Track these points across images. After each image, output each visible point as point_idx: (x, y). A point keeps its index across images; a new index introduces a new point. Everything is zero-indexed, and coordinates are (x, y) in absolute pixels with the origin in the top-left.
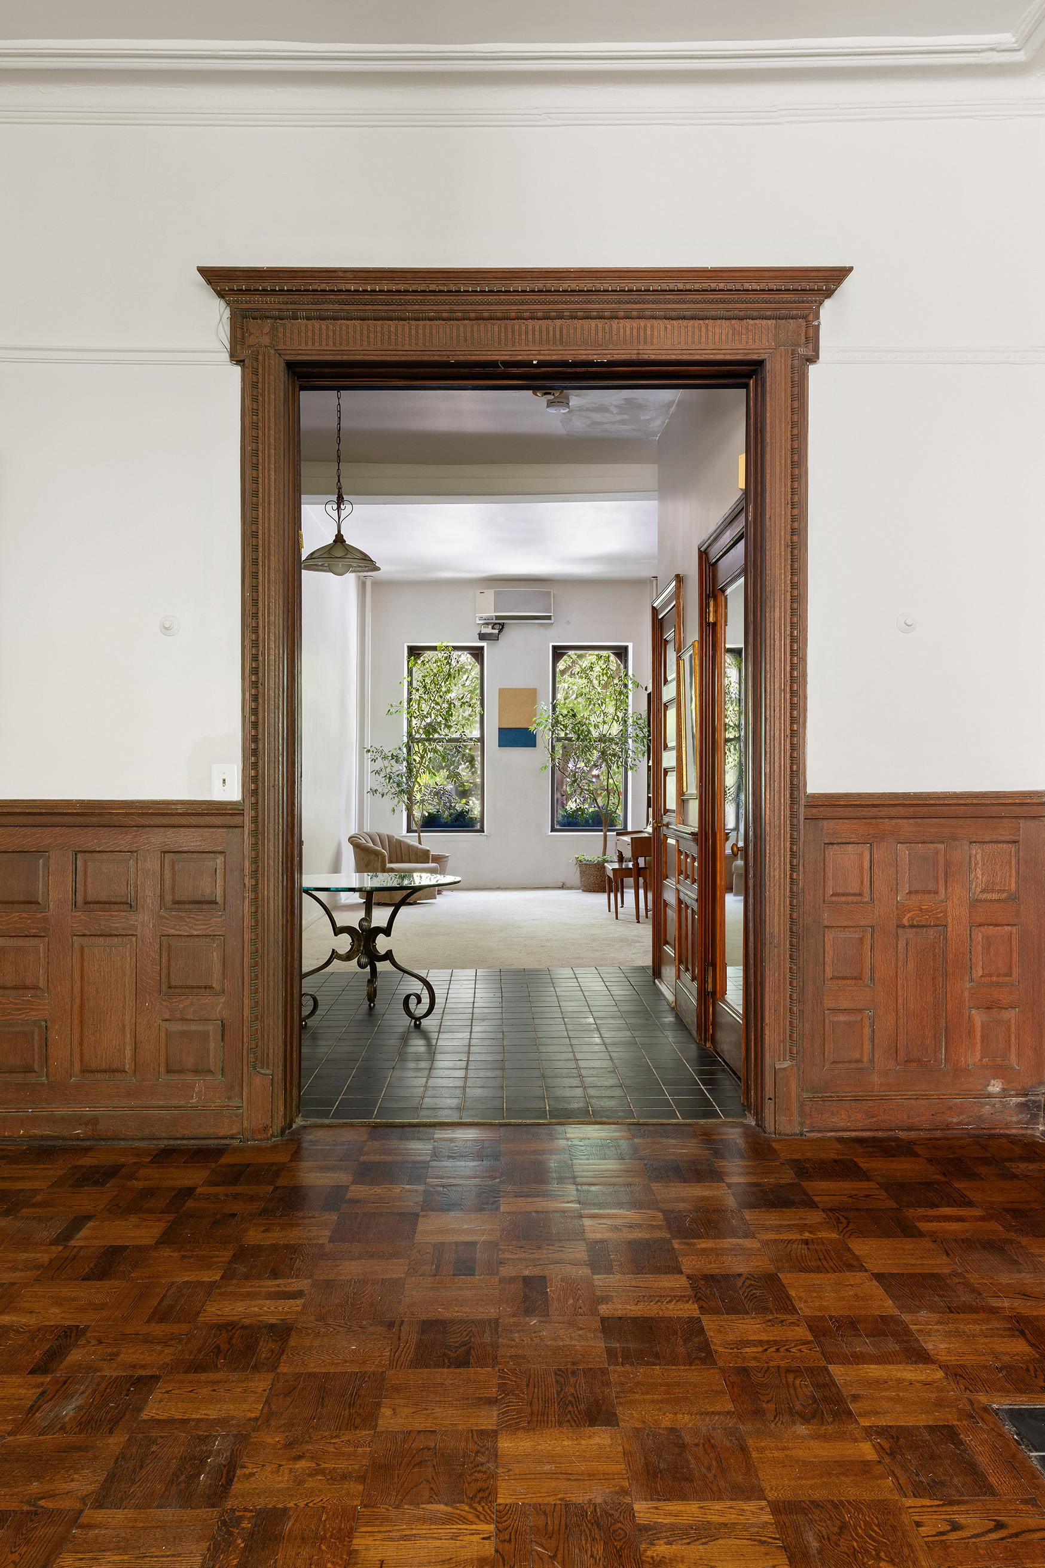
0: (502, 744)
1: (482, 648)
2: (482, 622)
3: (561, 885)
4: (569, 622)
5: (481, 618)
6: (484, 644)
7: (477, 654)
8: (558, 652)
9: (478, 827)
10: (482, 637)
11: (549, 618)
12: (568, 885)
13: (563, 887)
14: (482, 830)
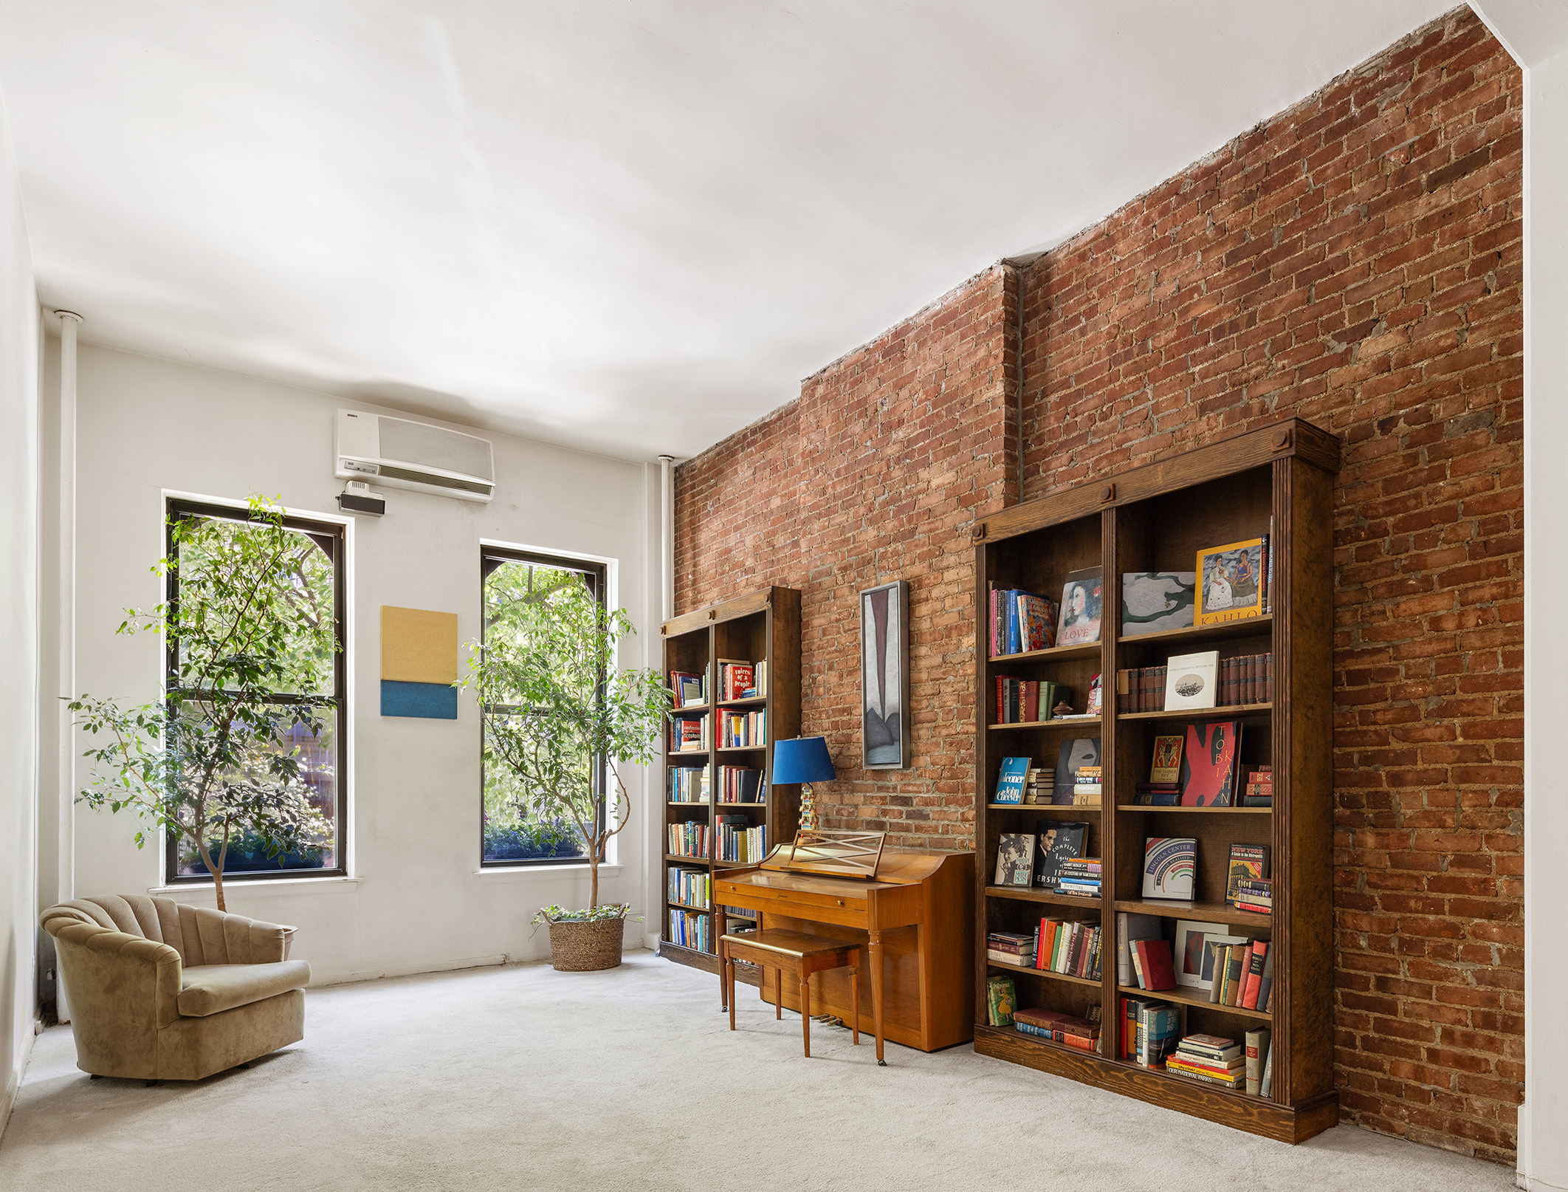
0: (388, 709)
1: (340, 529)
2: (349, 473)
3: (500, 959)
4: (514, 508)
5: (349, 465)
6: (349, 521)
7: (331, 539)
8: (490, 559)
9: (332, 864)
10: (348, 502)
11: (485, 490)
12: (513, 958)
13: (504, 964)
14: (341, 871)
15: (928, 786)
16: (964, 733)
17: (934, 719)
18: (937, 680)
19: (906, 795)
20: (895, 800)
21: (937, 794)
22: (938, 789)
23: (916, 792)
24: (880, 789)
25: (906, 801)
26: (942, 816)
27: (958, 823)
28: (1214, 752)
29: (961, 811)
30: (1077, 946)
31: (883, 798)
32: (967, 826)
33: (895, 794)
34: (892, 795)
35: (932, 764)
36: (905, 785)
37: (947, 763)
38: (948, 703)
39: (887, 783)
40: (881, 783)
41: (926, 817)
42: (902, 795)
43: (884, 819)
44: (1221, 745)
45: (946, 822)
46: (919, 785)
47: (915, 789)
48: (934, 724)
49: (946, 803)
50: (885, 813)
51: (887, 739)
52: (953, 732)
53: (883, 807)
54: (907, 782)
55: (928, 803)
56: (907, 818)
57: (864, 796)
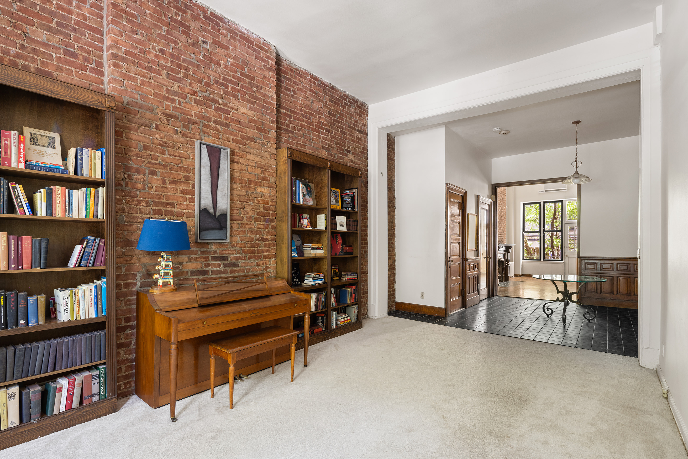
15: (238, 251)
16: (258, 228)
17: (241, 220)
18: (243, 202)
19: (224, 255)
20: (214, 259)
21: (243, 255)
22: (244, 252)
23: (231, 254)
24: (203, 253)
25: (224, 259)
26: (247, 264)
27: (255, 267)
28: (337, 241)
29: (257, 261)
30: (317, 300)
31: (206, 259)
32: (260, 267)
33: (216, 255)
34: (213, 256)
35: (241, 240)
36: (223, 250)
37: (249, 240)
38: (249, 214)
39: (208, 250)
40: (203, 250)
41: (238, 265)
42: (221, 255)
43: (207, 269)
44: (338, 239)
45: (249, 267)
46: (233, 251)
47: (230, 252)
48: (241, 222)
49: (249, 258)
50: (207, 266)
51: (218, 226)
52: (253, 227)
53: (205, 262)
54: (224, 249)
55: (237, 259)
56: (224, 267)
57: (189, 257)
